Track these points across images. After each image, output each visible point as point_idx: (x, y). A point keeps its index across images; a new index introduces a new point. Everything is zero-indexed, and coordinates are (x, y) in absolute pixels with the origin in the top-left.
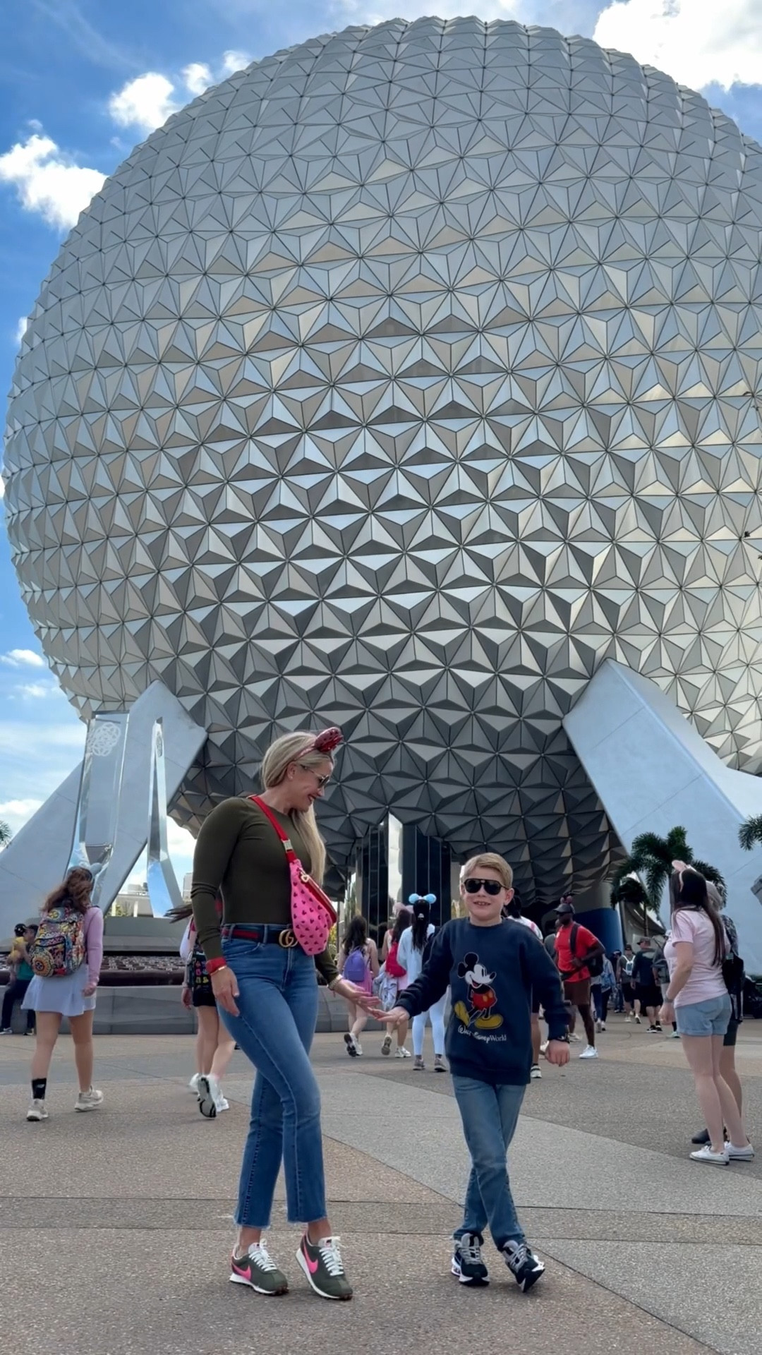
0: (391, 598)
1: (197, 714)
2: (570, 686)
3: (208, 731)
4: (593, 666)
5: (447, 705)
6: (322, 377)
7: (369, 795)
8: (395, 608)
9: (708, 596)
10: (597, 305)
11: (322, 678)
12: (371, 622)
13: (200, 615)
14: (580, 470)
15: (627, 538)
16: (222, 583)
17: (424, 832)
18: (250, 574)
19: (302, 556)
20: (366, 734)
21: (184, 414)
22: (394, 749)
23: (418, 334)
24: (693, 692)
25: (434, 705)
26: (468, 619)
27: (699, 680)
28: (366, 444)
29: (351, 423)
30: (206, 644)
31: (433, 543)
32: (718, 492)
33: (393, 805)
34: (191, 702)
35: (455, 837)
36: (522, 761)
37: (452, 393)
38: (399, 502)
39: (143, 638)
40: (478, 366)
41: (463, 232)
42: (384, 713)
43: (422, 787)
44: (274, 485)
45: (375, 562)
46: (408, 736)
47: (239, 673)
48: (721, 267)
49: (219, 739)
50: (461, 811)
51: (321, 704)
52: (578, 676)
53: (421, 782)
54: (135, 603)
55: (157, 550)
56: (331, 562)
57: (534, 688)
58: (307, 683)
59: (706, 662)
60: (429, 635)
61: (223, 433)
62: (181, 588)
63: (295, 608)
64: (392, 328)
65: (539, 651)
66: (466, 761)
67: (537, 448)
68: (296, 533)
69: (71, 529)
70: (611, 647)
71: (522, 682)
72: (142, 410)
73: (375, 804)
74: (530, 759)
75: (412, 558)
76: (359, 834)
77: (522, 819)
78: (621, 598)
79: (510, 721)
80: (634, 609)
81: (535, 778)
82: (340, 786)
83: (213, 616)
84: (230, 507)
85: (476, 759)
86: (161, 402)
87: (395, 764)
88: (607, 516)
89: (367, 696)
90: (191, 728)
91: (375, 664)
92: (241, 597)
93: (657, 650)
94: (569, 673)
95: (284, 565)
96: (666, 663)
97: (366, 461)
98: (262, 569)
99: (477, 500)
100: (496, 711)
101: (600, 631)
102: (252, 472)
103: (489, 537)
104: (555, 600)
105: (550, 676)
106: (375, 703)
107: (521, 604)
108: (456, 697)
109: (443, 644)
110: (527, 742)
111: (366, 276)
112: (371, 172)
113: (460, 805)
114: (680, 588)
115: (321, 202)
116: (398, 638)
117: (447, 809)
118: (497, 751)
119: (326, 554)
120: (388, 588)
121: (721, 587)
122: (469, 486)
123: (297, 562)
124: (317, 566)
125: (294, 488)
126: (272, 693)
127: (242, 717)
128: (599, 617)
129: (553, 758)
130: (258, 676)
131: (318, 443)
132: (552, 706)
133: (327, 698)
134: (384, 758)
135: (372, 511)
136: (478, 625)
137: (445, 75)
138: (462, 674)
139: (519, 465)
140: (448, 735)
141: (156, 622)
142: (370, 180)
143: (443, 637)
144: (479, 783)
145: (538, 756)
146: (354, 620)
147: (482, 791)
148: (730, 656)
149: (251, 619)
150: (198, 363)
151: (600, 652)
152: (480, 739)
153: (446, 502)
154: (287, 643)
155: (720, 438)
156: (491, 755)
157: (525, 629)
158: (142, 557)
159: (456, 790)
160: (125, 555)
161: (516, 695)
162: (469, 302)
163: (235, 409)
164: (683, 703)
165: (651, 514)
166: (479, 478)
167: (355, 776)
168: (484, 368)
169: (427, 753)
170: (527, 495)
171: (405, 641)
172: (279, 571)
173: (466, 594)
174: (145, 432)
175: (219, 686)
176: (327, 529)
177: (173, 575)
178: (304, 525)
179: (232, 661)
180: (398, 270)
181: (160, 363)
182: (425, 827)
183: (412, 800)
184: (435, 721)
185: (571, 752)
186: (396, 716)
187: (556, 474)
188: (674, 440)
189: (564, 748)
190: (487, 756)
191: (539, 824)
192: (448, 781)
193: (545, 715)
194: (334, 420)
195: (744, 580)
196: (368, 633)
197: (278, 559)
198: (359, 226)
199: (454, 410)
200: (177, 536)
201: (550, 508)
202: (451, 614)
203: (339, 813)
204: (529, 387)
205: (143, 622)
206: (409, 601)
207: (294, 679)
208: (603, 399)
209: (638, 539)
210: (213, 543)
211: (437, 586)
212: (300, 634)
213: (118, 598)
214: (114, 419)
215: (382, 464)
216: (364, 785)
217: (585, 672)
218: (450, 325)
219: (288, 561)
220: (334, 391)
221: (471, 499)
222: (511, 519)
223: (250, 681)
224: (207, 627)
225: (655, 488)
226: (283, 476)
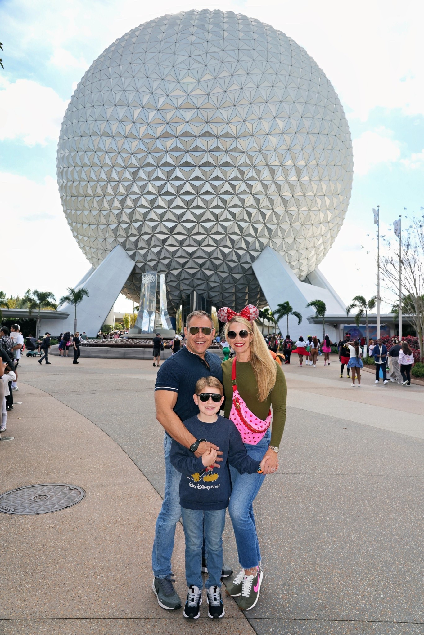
0: (201, 223)
1: (133, 257)
2: (255, 254)
3: (136, 262)
4: (263, 247)
5: (217, 258)
6: (184, 149)
7: (189, 285)
8: (203, 227)
9: (298, 228)
10: (273, 132)
11: (178, 248)
12: (195, 231)
13: (137, 225)
14: (265, 186)
15: (277, 209)
16: (145, 215)
17: (204, 297)
18: (155, 213)
19: (174, 208)
20: (190, 266)
21: (135, 157)
22: (198, 271)
23: (216, 137)
24: (291, 257)
25: (212, 258)
26: (226, 231)
27: (292, 253)
28: (197, 173)
29: (192, 165)
30: (138, 235)
31: (217, 207)
32: (304, 195)
33: (196, 288)
34: (131, 253)
35: (214, 299)
36: (238, 276)
37: (226, 158)
38: (207, 193)
39: (115, 231)
40: (235, 150)
41: (232, 102)
42: (197, 260)
43: (205, 284)
44: (165, 184)
45: (198, 212)
46: (203, 267)
47: (149, 245)
48: (311, 121)
49: (140, 265)
50: (217, 291)
51: (176, 256)
52: (258, 251)
53: (205, 282)
54: (113, 219)
55: (123, 202)
56: (183, 211)
57: (245, 254)
58: (172, 249)
59: (295, 248)
60: (213, 236)
61: (148, 165)
62: (131, 215)
63: (170, 225)
64: (208, 134)
65: (247, 242)
66: (220, 276)
67: (252, 178)
68: (172, 201)
69: (90, 191)
70: (269, 242)
71: (241, 252)
72: (119, 153)
73: (191, 288)
74: (241, 276)
75: (210, 211)
76: (183, 296)
77: (235, 294)
78: (273, 227)
79: (236, 264)
80: (277, 230)
81: (241, 282)
82: (179, 282)
83: (141, 226)
84: (150, 190)
85: (224, 275)
86: (126, 151)
87: (199, 276)
88: (272, 201)
89: (191, 255)
90: (130, 261)
91: (195, 245)
92: (151, 220)
93: (282, 243)
94: (255, 250)
95: (167, 211)
96: (284, 248)
97: (197, 179)
98: (160, 211)
99: (233, 194)
100: (232, 261)
101: (266, 237)
102: (158, 179)
103: (235, 206)
104: (253, 227)
105: (250, 251)
106: (193, 257)
107: (243, 228)
108: (220, 256)
109: (218, 239)
110: (240, 270)
111: (200, 115)
112: (202, 77)
113: (217, 289)
114: (291, 225)
115: (185, 87)
116: (204, 236)
117: (212, 290)
118: (230, 273)
119: (182, 208)
120: (201, 220)
121: (302, 225)
122: (230, 190)
123: (172, 210)
124: (179, 212)
125: (172, 186)
126: (160, 252)
127: (148, 259)
128: (266, 233)
129: (247, 276)
130: (155, 246)
131: (182, 171)
132: (249, 260)
133: (178, 254)
134: (195, 274)
135: (198, 195)
136: (229, 234)
137: (211, 33)
138: (223, 249)
139: (246, 183)
140: (216, 268)
141: (120, 226)
142: (202, 80)
143: (218, 237)
144: (224, 283)
145: (243, 275)
146: (189, 230)
147: (225, 285)
148: (302, 246)
149: (155, 228)
150: (140, 139)
151: (265, 244)
152: (226, 269)
153: (222, 194)
154: (166, 236)
155: (307, 178)
156: (229, 274)
157: (244, 236)
158: (117, 204)
159: (216, 284)
160: (111, 203)
161: (238, 256)
162: (233, 128)
163: (153, 157)
164: (287, 260)
165: (285, 201)
166: (233, 187)
167: (185, 279)
168: (237, 150)
169: (209, 273)
170: (248, 193)
171: (205, 238)
172: (165, 213)
173: (226, 224)
174: (120, 161)
175: (142, 248)
176: (183, 200)
177: (128, 211)
178: (175, 198)
179: (147, 241)
180: (210, 114)
181: (126, 138)
182: (205, 295)
183: (202, 287)
184: (213, 263)
185: (253, 274)
186: (200, 261)
187: (257, 187)
188: (293, 178)
189: (251, 273)
190: (227, 275)
191: (240, 295)
192: (215, 282)
193: (247, 263)
194: (187, 164)
195: (309, 223)
196: (193, 235)
197: (166, 209)
198: (198, 96)
199: (227, 164)
200: (130, 198)
201: (254, 197)
202: (221, 230)
203: (177, 290)
204: (251, 158)
205: (116, 225)
206: (208, 225)
207: (168, 248)
208: (273, 164)
209: (280, 209)
210: (143, 202)
211: (217, 221)
212: (171, 234)
213: (107, 217)
214: (108, 155)
215: (203, 180)
216: (187, 282)
217: (260, 250)
218: (226, 135)
219: (169, 209)
220: (188, 154)
221: (231, 193)
222: (242, 201)
223: (153, 247)
224: (139, 229)
225: (286, 194)
226: (168, 181)
